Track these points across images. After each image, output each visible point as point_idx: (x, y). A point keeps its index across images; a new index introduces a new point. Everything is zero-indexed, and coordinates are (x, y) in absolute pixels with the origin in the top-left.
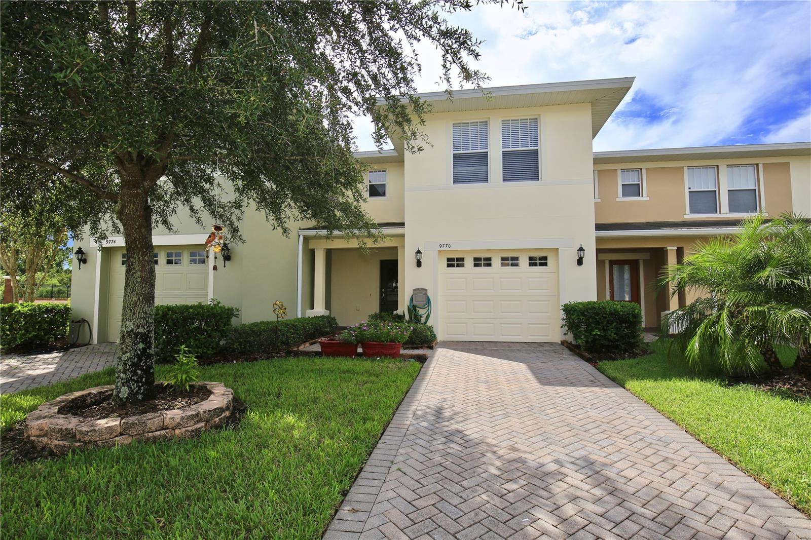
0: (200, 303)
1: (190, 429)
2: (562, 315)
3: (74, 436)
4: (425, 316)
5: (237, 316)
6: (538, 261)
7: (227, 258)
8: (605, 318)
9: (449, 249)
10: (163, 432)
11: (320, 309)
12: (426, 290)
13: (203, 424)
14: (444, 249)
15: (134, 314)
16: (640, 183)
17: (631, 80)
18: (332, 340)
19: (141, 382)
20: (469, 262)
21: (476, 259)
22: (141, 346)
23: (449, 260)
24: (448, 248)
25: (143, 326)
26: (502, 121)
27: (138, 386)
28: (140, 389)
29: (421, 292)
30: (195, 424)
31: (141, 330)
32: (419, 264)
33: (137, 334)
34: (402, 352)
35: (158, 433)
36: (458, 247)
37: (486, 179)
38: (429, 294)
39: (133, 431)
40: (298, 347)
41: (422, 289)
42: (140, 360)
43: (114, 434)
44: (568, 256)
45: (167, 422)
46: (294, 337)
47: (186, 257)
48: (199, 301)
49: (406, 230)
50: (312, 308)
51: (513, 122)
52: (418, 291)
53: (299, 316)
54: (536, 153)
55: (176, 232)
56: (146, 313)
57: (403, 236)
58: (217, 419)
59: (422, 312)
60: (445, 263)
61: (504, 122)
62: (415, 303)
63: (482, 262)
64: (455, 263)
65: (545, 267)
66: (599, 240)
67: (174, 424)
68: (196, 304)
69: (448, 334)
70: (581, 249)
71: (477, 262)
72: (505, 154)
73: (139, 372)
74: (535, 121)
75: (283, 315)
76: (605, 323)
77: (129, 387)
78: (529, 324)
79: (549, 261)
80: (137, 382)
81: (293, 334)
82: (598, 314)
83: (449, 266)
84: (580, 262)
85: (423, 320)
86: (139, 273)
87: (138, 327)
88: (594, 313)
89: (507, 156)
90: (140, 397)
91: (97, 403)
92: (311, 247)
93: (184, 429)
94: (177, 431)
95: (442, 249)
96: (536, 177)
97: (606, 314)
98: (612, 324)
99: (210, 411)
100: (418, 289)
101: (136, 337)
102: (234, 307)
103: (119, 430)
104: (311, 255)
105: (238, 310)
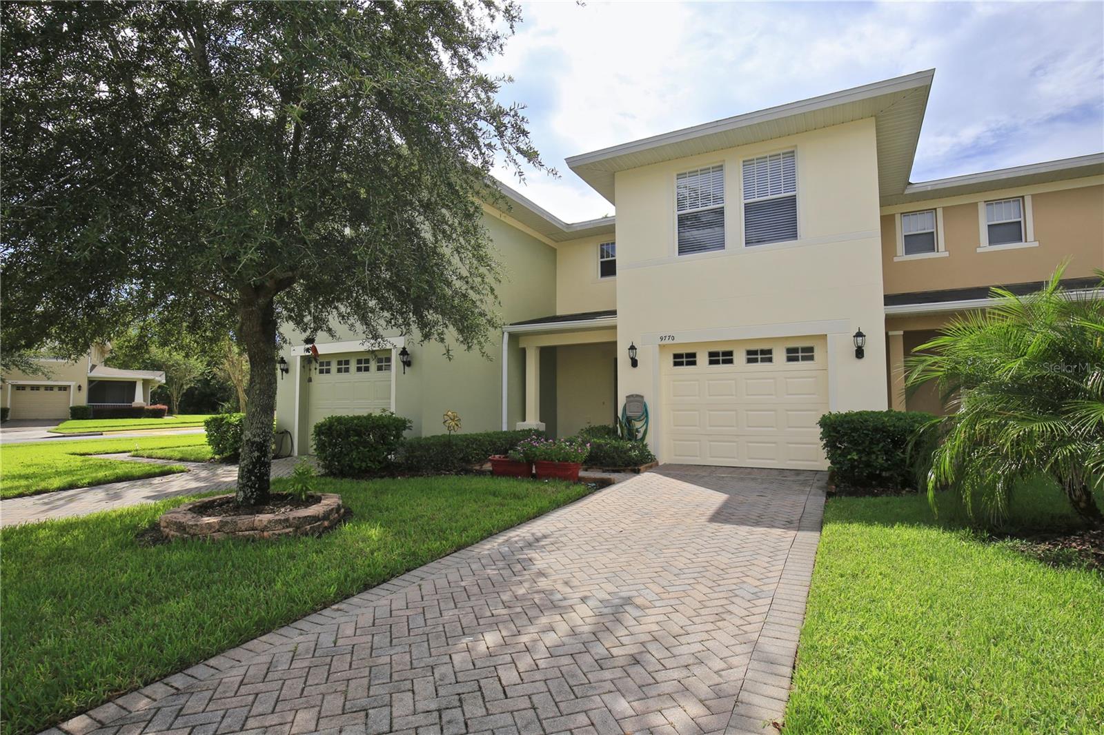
0: (370, 415)
1: (277, 532)
2: (819, 430)
3: (185, 529)
4: (642, 430)
5: (410, 428)
6: (800, 353)
7: (407, 364)
8: (867, 435)
9: (673, 342)
10: (251, 532)
11: (533, 421)
12: (642, 397)
13: (291, 529)
14: (667, 342)
15: (252, 424)
16: (935, 230)
17: (930, 74)
18: (507, 457)
19: (254, 488)
20: (702, 359)
21: (711, 354)
22: (256, 454)
23: (676, 356)
24: (671, 342)
25: (259, 435)
26: (744, 162)
27: (251, 491)
28: (253, 494)
29: (637, 399)
30: (284, 528)
31: (257, 439)
32: (634, 363)
33: (253, 443)
34: (582, 474)
35: (247, 533)
36: (685, 338)
37: (722, 246)
38: (646, 400)
39: (227, 529)
40: (481, 465)
41: (637, 396)
42: (254, 467)
43: (213, 530)
44: (841, 344)
45: (257, 523)
46: (477, 454)
47: (373, 365)
48: (369, 411)
49: (619, 320)
50: (524, 420)
51: (771, 158)
52: (632, 399)
53: (505, 429)
54: (792, 201)
55: (339, 339)
56: (263, 423)
57: (615, 327)
58: (308, 527)
59: (638, 425)
60: (671, 360)
61: (746, 163)
62: (629, 414)
63: (721, 357)
64: (684, 360)
65: (811, 362)
66: (891, 321)
67: (262, 526)
68: (365, 415)
69: (676, 455)
70: (859, 334)
71: (714, 358)
72: (748, 208)
73: (253, 478)
74: (792, 154)
75: (456, 427)
76: (867, 443)
77: (244, 492)
78: (788, 443)
79: (816, 354)
80: (251, 487)
81: (475, 450)
82: (855, 430)
83: (676, 364)
84: (860, 353)
85: (640, 436)
86: (258, 386)
87: (255, 436)
88: (851, 429)
89: (750, 209)
90: (252, 501)
91: (221, 505)
92: (521, 346)
93: (271, 532)
94: (265, 534)
95: (663, 342)
96: (794, 236)
97: (869, 430)
98: (878, 444)
99: (299, 518)
100: (632, 396)
101: (252, 446)
102: (407, 418)
103: (217, 527)
104: (520, 356)
105: (410, 422)
